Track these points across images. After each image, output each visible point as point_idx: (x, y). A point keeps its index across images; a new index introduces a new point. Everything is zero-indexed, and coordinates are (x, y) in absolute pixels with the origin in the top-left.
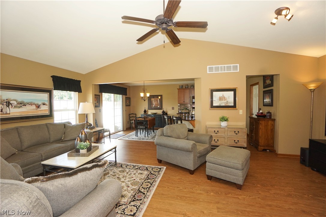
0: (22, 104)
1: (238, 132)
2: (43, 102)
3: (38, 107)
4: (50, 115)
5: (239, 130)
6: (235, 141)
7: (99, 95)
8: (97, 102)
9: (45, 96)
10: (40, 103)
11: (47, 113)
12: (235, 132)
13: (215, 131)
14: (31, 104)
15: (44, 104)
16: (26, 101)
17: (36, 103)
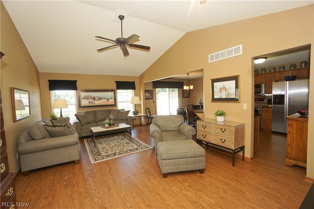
0: (100, 99)
1: (225, 130)
2: (111, 97)
3: (108, 100)
4: (115, 105)
5: (226, 128)
6: (221, 139)
7: (153, 90)
8: (151, 96)
9: (111, 94)
10: (109, 98)
11: (113, 103)
12: (221, 129)
13: (203, 126)
14: (104, 98)
15: (111, 98)
16: (102, 97)
17: (107, 98)
